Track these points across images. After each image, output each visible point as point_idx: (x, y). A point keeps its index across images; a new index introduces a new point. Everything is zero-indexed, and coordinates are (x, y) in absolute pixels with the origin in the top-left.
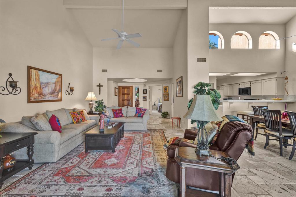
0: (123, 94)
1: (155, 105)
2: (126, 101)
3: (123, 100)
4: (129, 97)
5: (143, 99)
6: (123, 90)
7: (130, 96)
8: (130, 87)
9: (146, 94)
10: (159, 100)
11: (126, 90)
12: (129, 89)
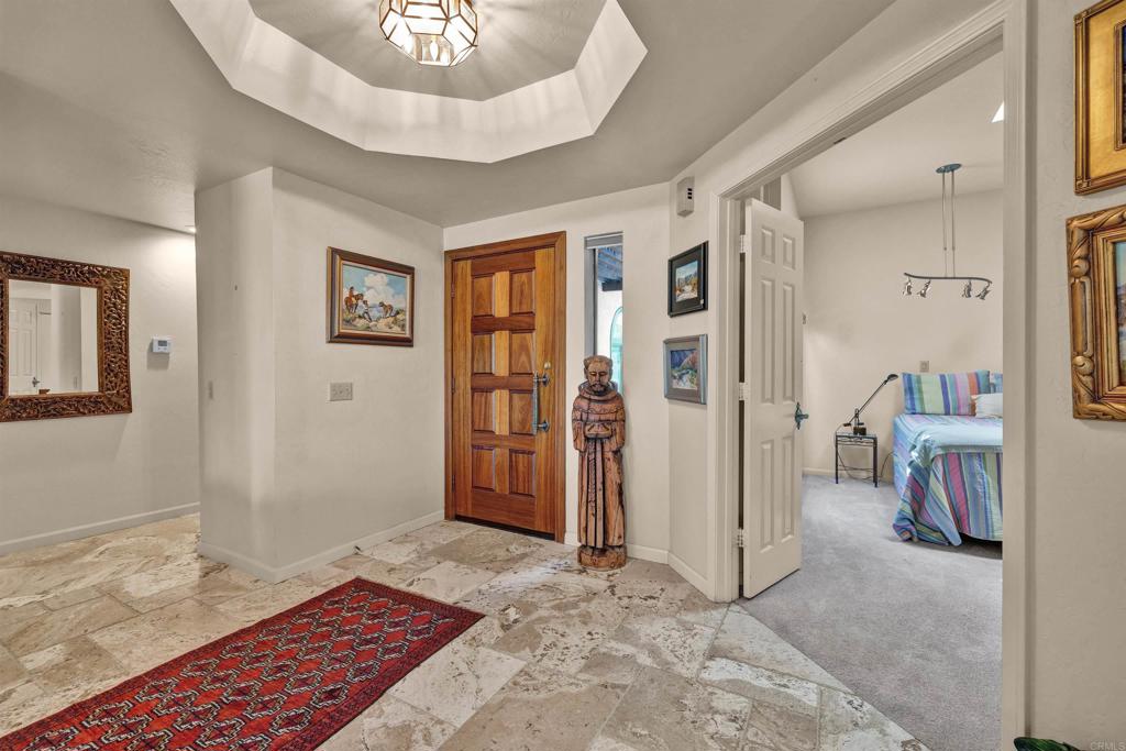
0: (484, 325)
1: (861, 431)
2: (505, 393)
3: (483, 385)
4: (525, 348)
5: (670, 378)
6: (483, 281)
7: (535, 341)
8: (539, 254)
9: (698, 305)
10: (909, 390)
11: (500, 280)
12: (524, 276)
